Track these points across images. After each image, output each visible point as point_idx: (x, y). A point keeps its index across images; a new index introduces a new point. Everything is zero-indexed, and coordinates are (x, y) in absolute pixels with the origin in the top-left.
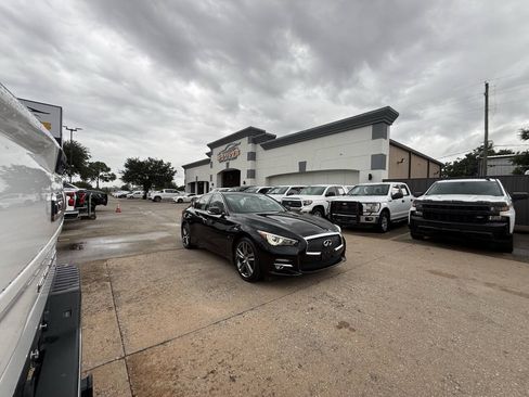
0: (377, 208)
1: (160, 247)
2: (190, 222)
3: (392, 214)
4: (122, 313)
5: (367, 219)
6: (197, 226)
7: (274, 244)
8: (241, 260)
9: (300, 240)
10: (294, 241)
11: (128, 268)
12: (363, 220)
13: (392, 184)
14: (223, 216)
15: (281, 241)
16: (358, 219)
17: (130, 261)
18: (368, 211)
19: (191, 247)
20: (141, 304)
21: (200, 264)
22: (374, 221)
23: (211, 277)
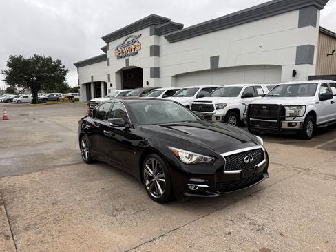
0: (302, 111)
1: (56, 163)
2: (88, 133)
3: (319, 118)
4: (21, 242)
5: (290, 124)
6: (97, 137)
7: (187, 161)
8: (150, 178)
9: (217, 158)
10: (210, 159)
11: (23, 189)
12: (285, 125)
13: (320, 82)
14: (127, 128)
15: (194, 159)
16: (280, 124)
17: (23, 180)
18: (291, 115)
19: (91, 161)
20: (40, 232)
21: (102, 183)
22: (297, 127)
23: (116, 197)
